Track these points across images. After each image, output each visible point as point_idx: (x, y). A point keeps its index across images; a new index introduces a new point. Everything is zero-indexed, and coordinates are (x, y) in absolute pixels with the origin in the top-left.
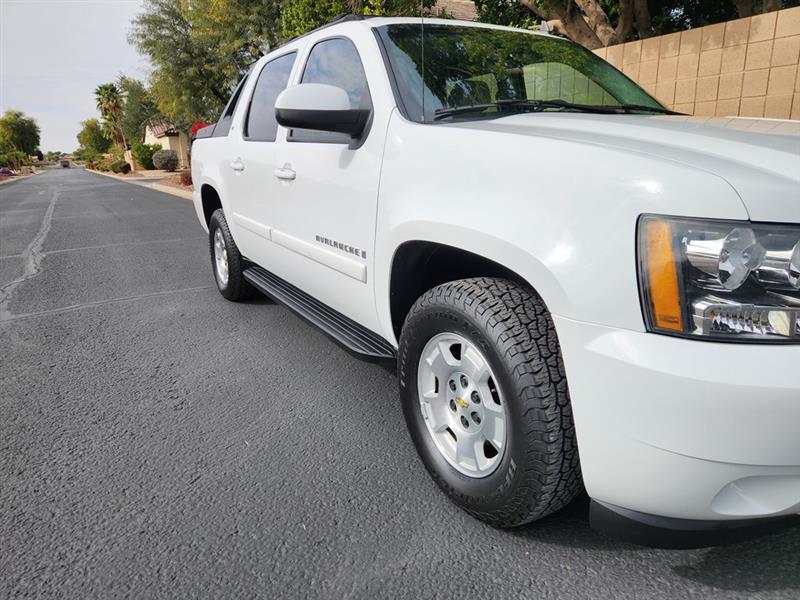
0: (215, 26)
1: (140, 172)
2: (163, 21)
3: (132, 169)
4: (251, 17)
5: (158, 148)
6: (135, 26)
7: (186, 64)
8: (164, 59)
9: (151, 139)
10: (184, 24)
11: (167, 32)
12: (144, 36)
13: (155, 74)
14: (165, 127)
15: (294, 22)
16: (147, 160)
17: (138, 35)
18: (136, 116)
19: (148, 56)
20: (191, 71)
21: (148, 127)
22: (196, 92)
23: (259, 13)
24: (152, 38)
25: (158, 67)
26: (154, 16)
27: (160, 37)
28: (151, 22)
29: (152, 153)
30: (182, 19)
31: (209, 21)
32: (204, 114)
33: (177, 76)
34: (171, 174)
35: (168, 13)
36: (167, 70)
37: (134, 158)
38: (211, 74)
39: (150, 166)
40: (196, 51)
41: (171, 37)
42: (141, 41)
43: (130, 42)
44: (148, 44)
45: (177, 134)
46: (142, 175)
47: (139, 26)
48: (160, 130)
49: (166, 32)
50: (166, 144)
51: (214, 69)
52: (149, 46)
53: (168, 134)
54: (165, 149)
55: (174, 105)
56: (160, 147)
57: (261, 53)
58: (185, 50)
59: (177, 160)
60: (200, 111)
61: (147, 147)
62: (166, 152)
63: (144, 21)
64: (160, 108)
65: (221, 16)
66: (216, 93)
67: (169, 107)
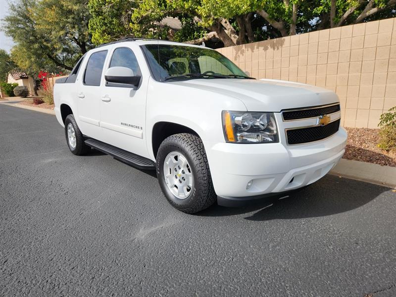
0: (49, 23)
1: (6, 98)
2: (19, 20)
4: (69, 20)
5: (16, 85)
6: (3, 22)
7: (32, 42)
8: (21, 39)
9: (11, 80)
11: (22, 26)
12: (8, 28)
13: (15, 47)
14: (20, 74)
15: (94, 27)
16: (10, 92)
17: (5, 27)
18: (3, 68)
19: (11, 38)
20: (36, 46)
21: (10, 75)
22: (39, 56)
23: (73, 18)
24: (13, 29)
25: (17, 44)
26: (14, 17)
27: (18, 28)
28: (13, 20)
29: (13, 88)
30: (30, 20)
31: (46, 21)
32: (43, 68)
33: (29, 48)
34: (24, 99)
35: (22, 16)
36: (22, 45)
37: (2, 92)
38: (47, 47)
39: (11, 94)
40: (39, 36)
41: (24, 28)
42: (7, 30)
44: (10, 32)
45: (27, 78)
46: (7, 100)
47: (6, 22)
48: (18, 75)
50: (21, 83)
51: (49, 45)
52: (12, 33)
53: (22, 78)
54: (20, 85)
55: (27, 63)
56: (18, 85)
57: (74, 38)
58: (33, 35)
59: (28, 92)
60: (41, 66)
61: (10, 85)
62: (21, 87)
63: (8, 19)
64: (18, 64)
65: (53, 19)
66: (50, 57)
67: (24, 64)
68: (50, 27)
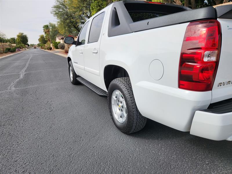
0: (75, 8)
1: (54, 50)
2: (60, 7)
3: (52, 49)
4: (84, 5)
6: (52, 8)
7: (66, 19)
8: (61, 18)
9: (58, 40)
10: (66, 8)
12: (55, 11)
13: (58, 22)
14: (61, 37)
16: (56, 46)
17: (53, 11)
18: (53, 34)
19: (56, 17)
20: (68, 21)
21: (57, 37)
22: (69, 27)
23: (87, 4)
24: (57, 12)
25: (59, 20)
26: (58, 6)
27: (59, 11)
28: (57, 7)
29: (58, 44)
30: (65, 6)
31: (73, 6)
33: (64, 23)
34: (63, 50)
35: (62, 5)
36: (61, 21)
37: (53, 46)
38: (73, 22)
39: (57, 48)
40: (69, 15)
41: (63, 11)
42: (54, 13)
43: (51, 13)
44: (56, 14)
46: (55, 51)
47: (54, 9)
48: (60, 37)
49: (61, 10)
51: (74, 20)
53: (62, 39)
54: (61, 43)
55: (64, 30)
56: (60, 42)
57: (87, 15)
58: (66, 15)
59: (65, 46)
60: (71, 32)
61: (57, 43)
62: (61, 44)
63: (55, 7)
64: (59, 32)
65: (76, 5)
66: (75, 27)
67: (62, 31)
68: (75, 10)
